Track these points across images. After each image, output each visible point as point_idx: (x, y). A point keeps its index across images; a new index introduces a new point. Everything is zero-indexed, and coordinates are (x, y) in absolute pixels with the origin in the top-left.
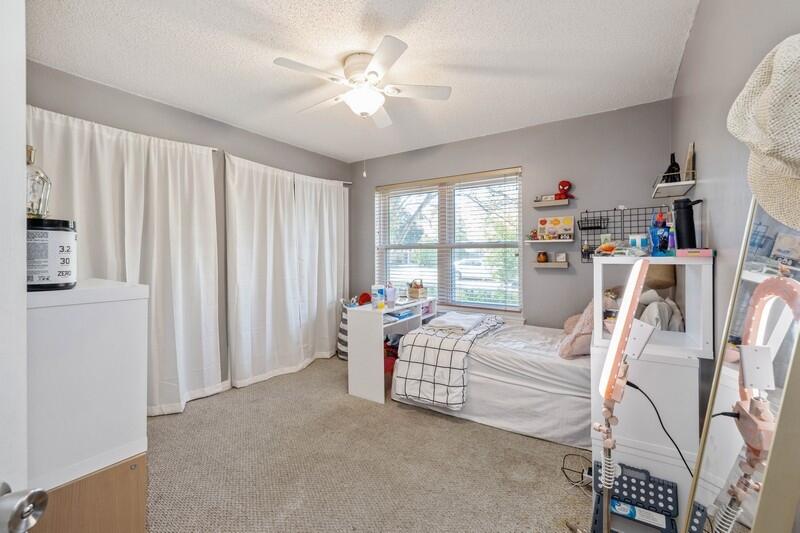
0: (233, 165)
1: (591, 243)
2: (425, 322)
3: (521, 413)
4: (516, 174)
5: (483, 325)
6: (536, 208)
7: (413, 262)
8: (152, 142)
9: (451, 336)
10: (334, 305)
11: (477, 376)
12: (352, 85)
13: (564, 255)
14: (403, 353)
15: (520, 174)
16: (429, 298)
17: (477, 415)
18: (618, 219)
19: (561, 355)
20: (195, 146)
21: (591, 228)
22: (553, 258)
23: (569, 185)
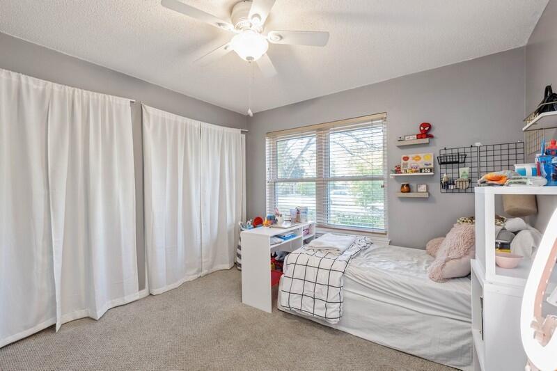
0: (148, 114)
1: (450, 176)
2: (306, 242)
3: (392, 329)
4: (382, 119)
5: (355, 247)
6: (399, 147)
7: (297, 192)
8: (76, 92)
9: (329, 256)
10: (233, 226)
11: (351, 293)
12: (238, 31)
13: (425, 186)
14: (287, 270)
15: (384, 119)
16: (310, 222)
17: (353, 328)
18: (475, 154)
19: (432, 278)
20: (115, 97)
21: (450, 163)
22: (414, 189)
23: (430, 126)
